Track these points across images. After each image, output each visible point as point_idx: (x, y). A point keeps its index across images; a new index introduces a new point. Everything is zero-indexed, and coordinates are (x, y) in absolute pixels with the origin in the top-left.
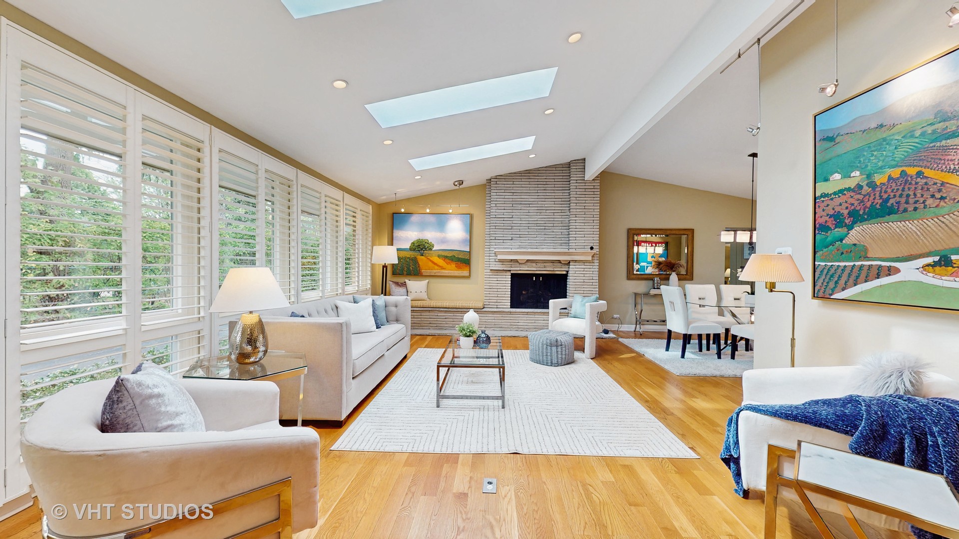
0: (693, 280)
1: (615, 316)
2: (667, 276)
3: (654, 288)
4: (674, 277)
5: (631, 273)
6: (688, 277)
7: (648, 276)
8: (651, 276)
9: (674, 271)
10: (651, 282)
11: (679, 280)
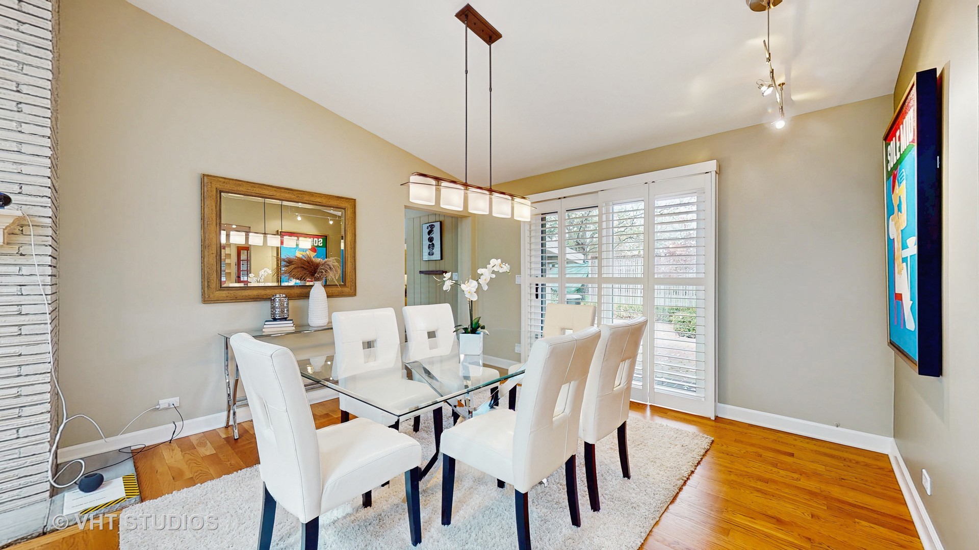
0: (355, 295)
1: (164, 403)
2: (305, 290)
3: (275, 320)
4: (318, 291)
5: (213, 285)
6: (346, 290)
7: (262, 292)
8: (268, 292)
9: (317, 279)
10: (267, 305)
11: (328, 296)
